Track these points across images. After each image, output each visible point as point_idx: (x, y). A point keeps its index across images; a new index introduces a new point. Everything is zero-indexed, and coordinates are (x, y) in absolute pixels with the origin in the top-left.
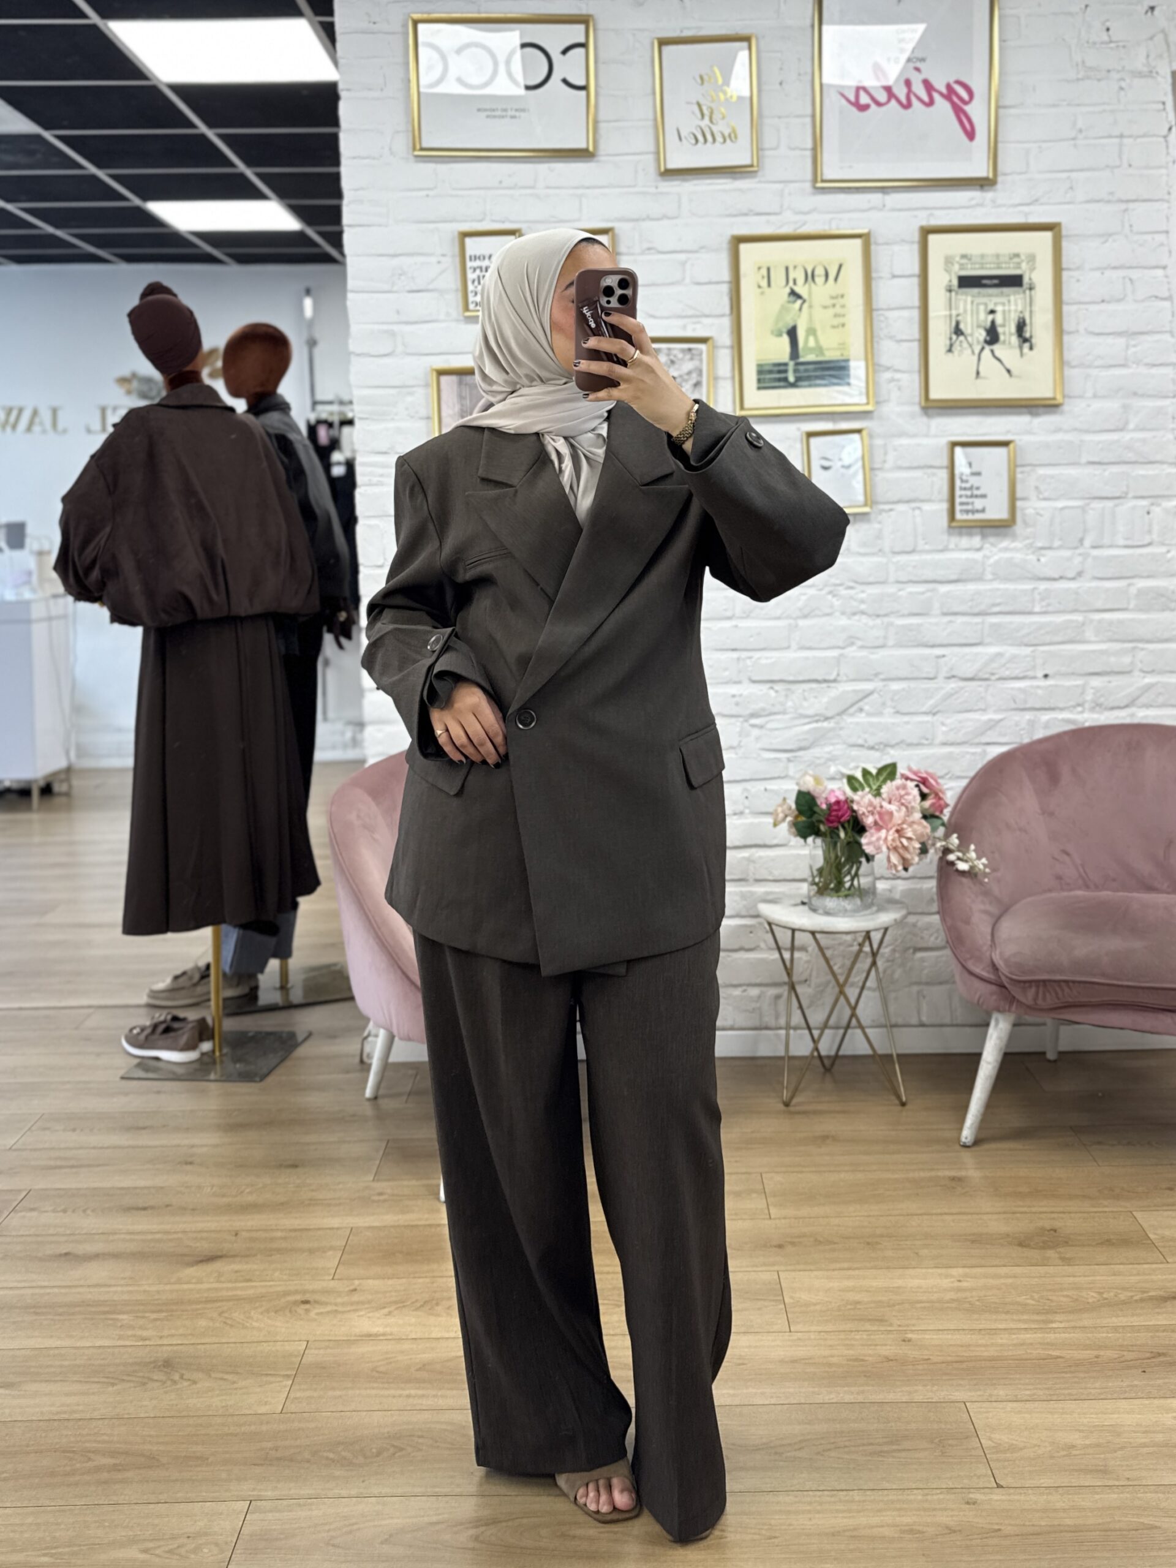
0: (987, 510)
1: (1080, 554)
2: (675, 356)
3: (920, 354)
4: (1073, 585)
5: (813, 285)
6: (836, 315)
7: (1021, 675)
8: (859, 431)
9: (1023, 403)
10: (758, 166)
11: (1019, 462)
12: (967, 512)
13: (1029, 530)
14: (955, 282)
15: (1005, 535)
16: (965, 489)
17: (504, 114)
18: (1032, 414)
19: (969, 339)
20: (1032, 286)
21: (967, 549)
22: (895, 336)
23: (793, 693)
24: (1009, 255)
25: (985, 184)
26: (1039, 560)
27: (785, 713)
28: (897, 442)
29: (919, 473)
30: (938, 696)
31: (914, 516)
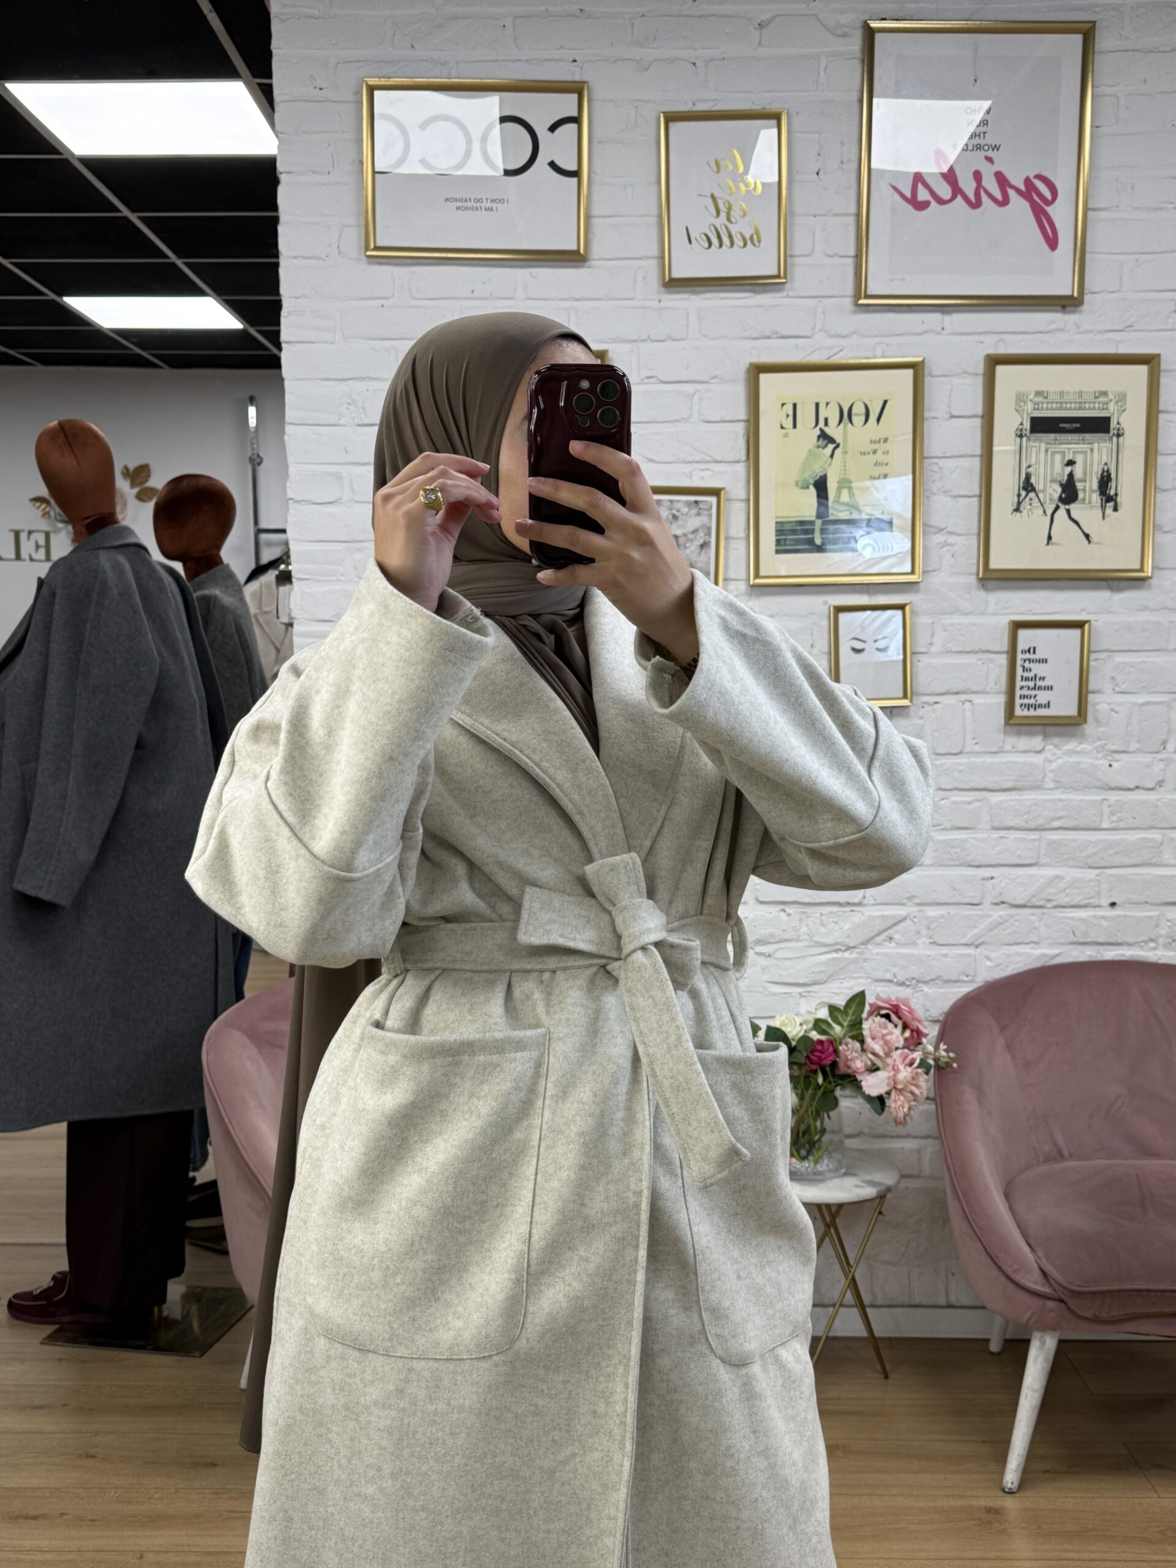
0: (1051, 705)
1: (1162, 760)
2: (678, 511)
3: (980, 513)
4: (1151, 797)
5: (849, 425)
6: (876, 464)
7: (1083, 903)
8: (901, 607)
9: (1101, 575)
10: (785, 276)
11: (1093, 647)
12: (1029, 707)
13: (1101, 729)
14: (1027, 425)
15: (1073, 735)
16: (1027, 679)
17: (478, 205)
18: (1113, 589)
19: (1041, 495)
20: (1121, 432)
21: (1025, 752)
22: (950, 491)
23: (808, 917)
24: (1095, 392)
25: (1067, 303)
26: (1110, 765)
27: (798, 940)
28: (948, 620)
29: (971, 659)
30: (983, 926)
31: (964, 711)
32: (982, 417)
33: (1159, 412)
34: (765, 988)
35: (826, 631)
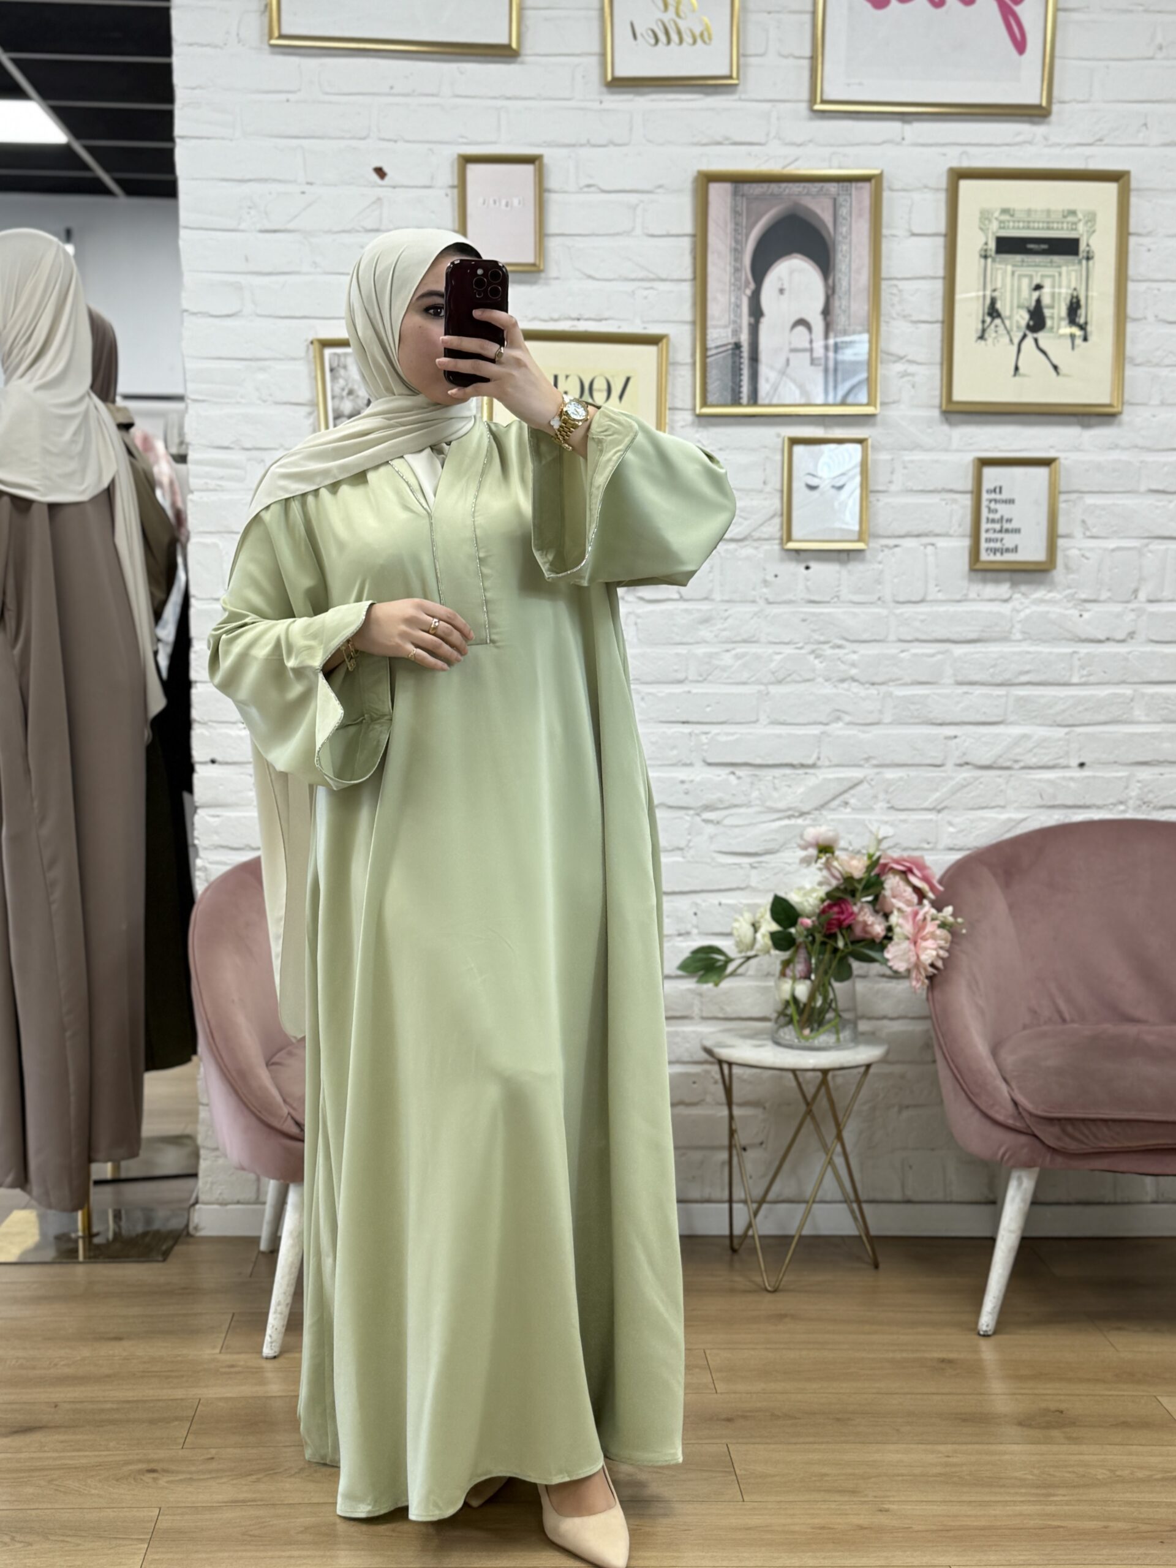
0: (1019, 549)
1: (1133, 610)
3: (942, 341)
4: (1122, 649)
7: (1051, 763)
8: (860, 441)
9: (1071, 410)
10: (738, 78)
11: (1063, 486)
12: (995, 551)
13: (1072, 576)
14: (992, 245)
15: (1041, 583)
16: (993, 521)
18: (1086, 426)
19: (1007, 322)
20: (1091, 255)
21: (991, 600)
22: (910, 316)
23: (760, 780)
24: (1063, 211)
25: (1036, 113)
26: (1081, 616)
27: (748, 805)
28: (908, 456)
29: (935, 499)
30: (945, 790)
31: (926, 555)
32: (945, 235)
33: (1129, 234)
34: (713, 859)
35: (779, 464)
